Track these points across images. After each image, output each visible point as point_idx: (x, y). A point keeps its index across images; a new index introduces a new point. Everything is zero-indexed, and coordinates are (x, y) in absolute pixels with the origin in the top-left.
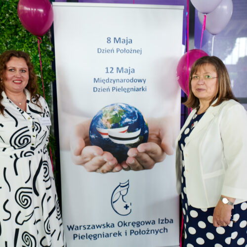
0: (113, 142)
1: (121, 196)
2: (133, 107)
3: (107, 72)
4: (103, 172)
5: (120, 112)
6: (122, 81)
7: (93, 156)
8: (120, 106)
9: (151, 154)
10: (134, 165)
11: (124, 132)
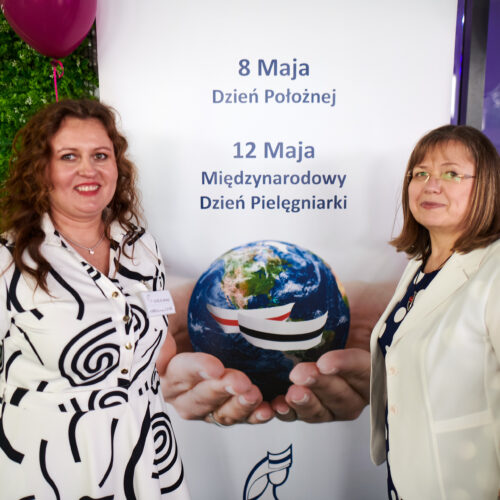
0: (251, 346)
1: (270, 487)
2: (309, 252)
3: (239, 156)
4: (223, 422)
5: (272, 265)
6: (279, 180)
7: (196, 380)
8: (272, 247)
9: (353, 381)
10: (306, 407)
11: (280, 319)
